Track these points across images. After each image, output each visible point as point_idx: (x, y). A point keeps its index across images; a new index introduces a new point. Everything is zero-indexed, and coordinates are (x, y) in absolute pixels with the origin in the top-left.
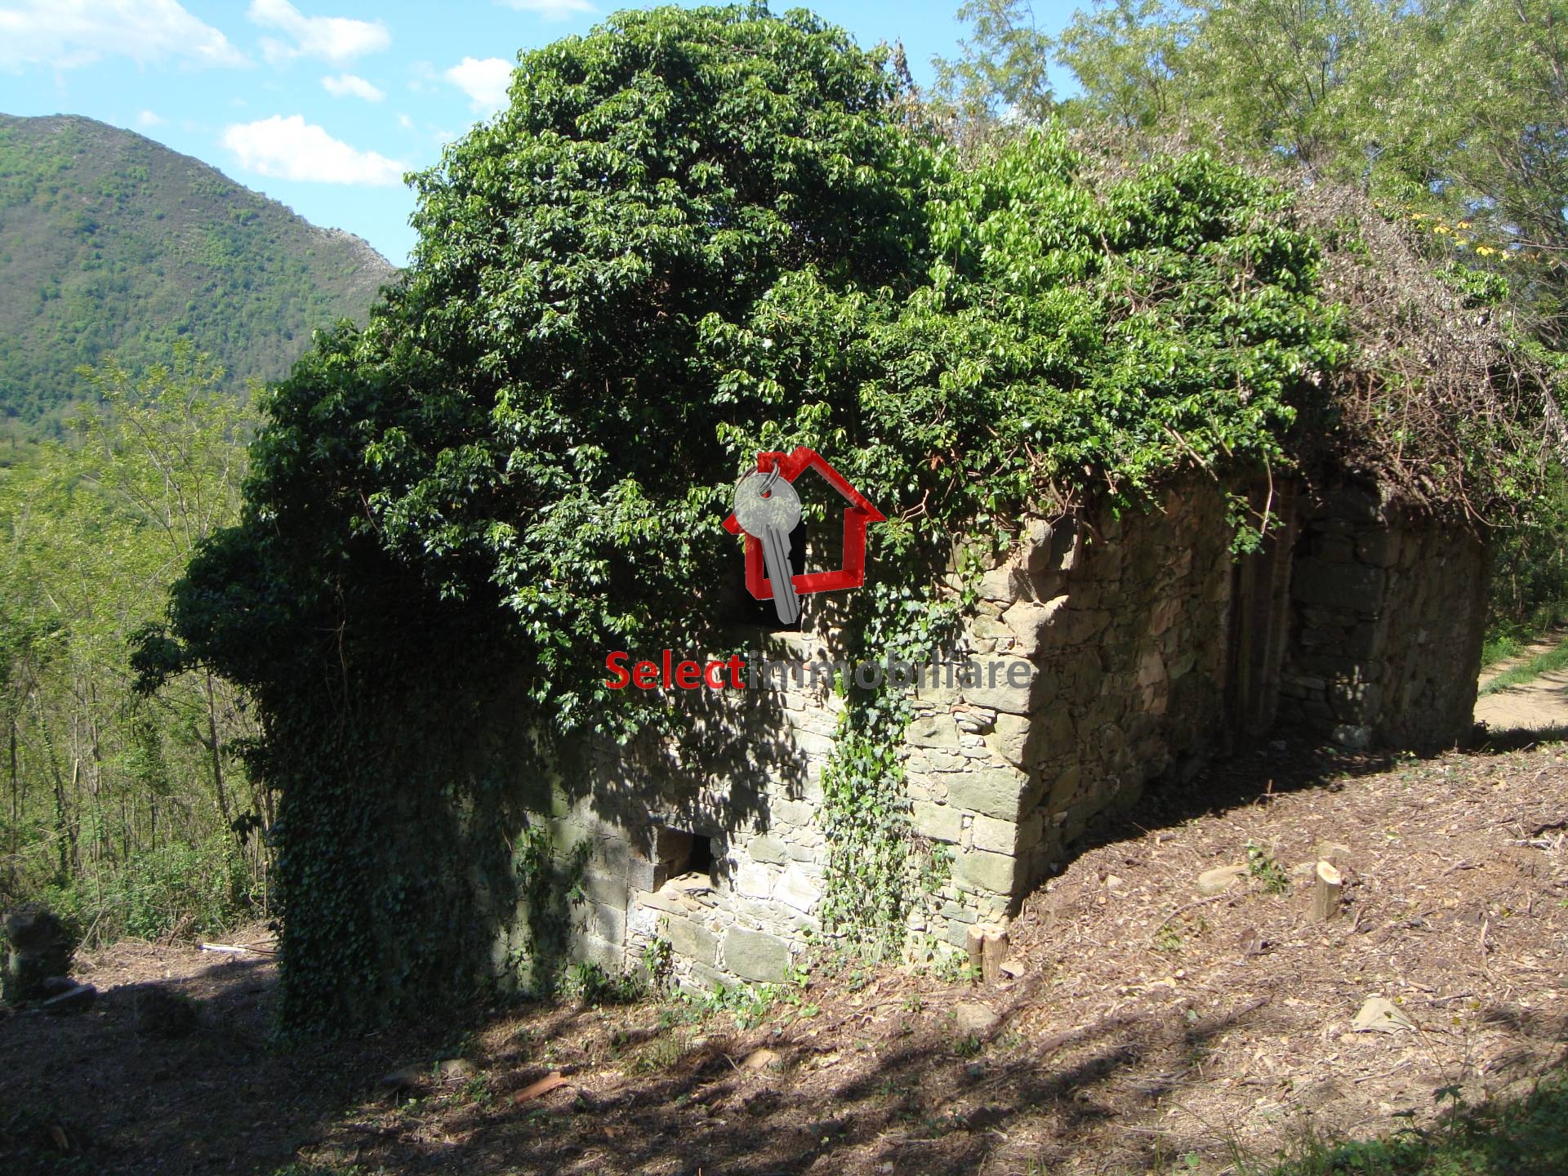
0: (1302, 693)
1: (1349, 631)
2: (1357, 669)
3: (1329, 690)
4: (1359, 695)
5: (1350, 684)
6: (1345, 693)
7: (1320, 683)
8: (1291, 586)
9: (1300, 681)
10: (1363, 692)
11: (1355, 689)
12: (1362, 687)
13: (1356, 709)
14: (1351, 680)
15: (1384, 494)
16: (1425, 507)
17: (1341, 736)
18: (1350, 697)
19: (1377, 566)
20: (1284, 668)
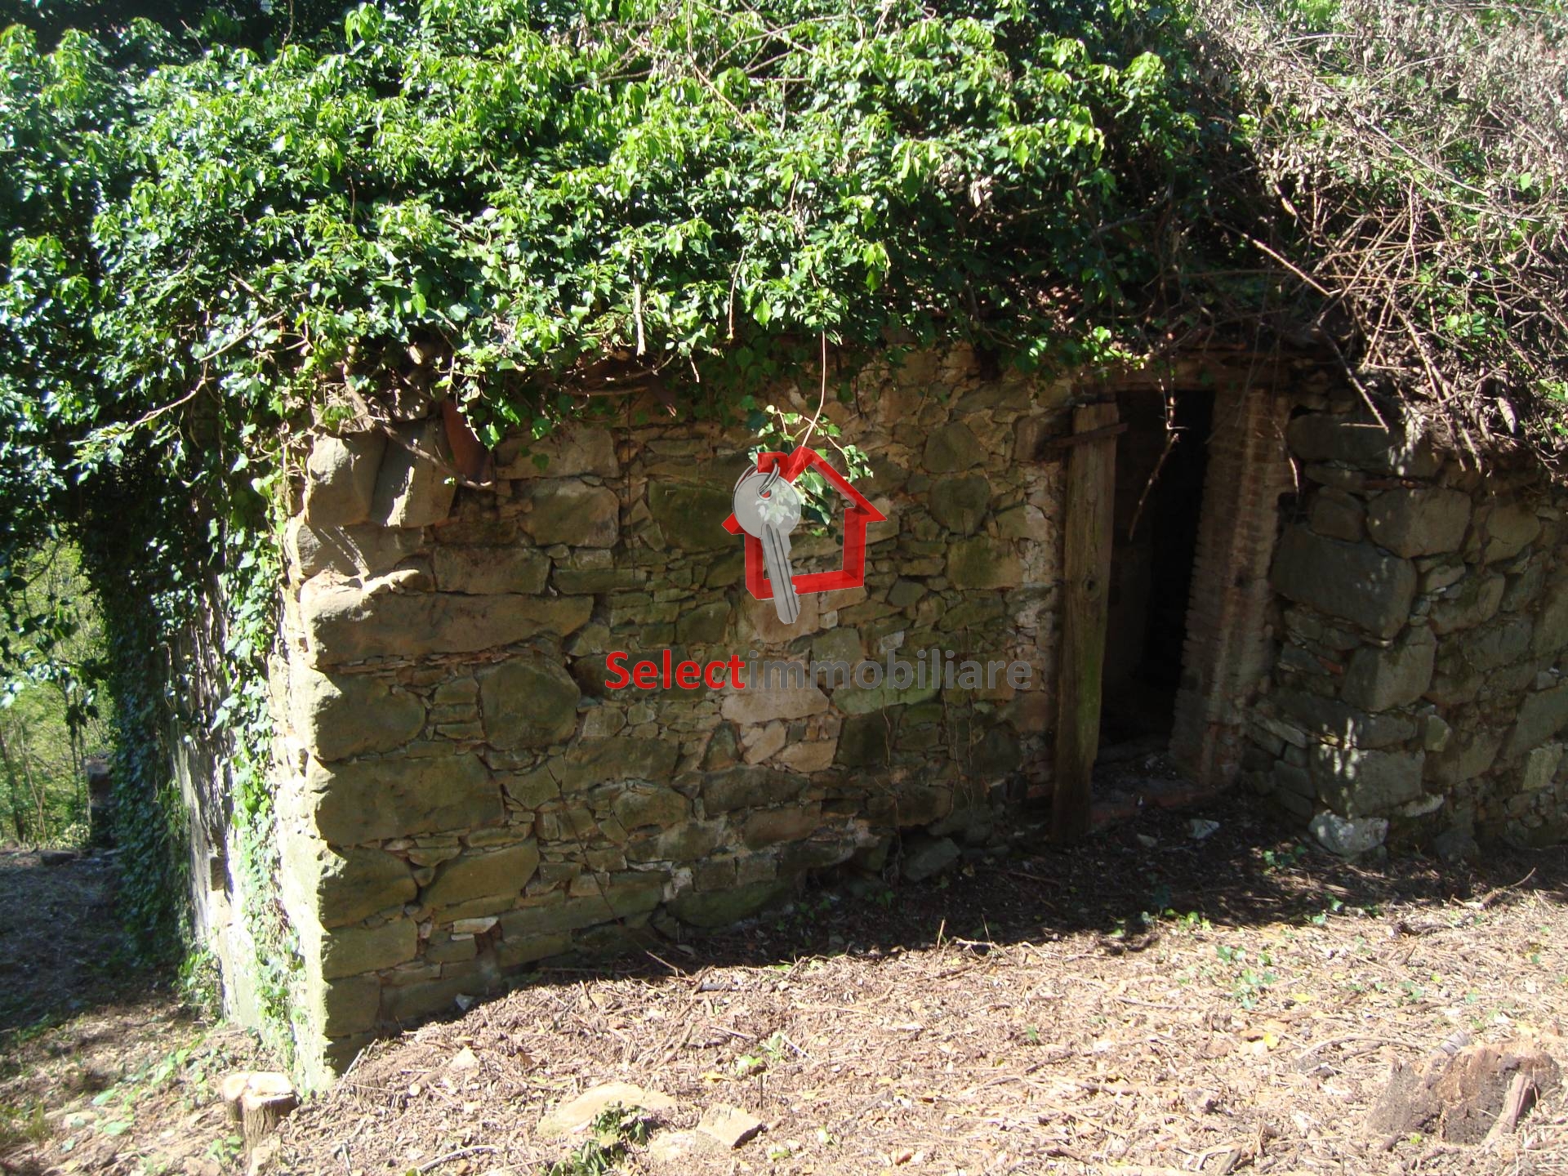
0: (1275, 746)
1: (1346, 656)
2: (1350, 725)
3: (1311, 749)
4: (1350, 772)
5: (1340, 745)
6: (1330, 762)
7: (1297, 736)
8: (1270, 569)
9: (1273, 727)
10: (1357, 766)
11: (1345, 758)
12: (1355, 757)
13: (1345, 792)
14: (1342, 742)
15: (1410, 427)
16: (1468, 458)
17: (1321, 831)
18: (1338, 768)
19: (1394, 554)
20: (1252, 701)
